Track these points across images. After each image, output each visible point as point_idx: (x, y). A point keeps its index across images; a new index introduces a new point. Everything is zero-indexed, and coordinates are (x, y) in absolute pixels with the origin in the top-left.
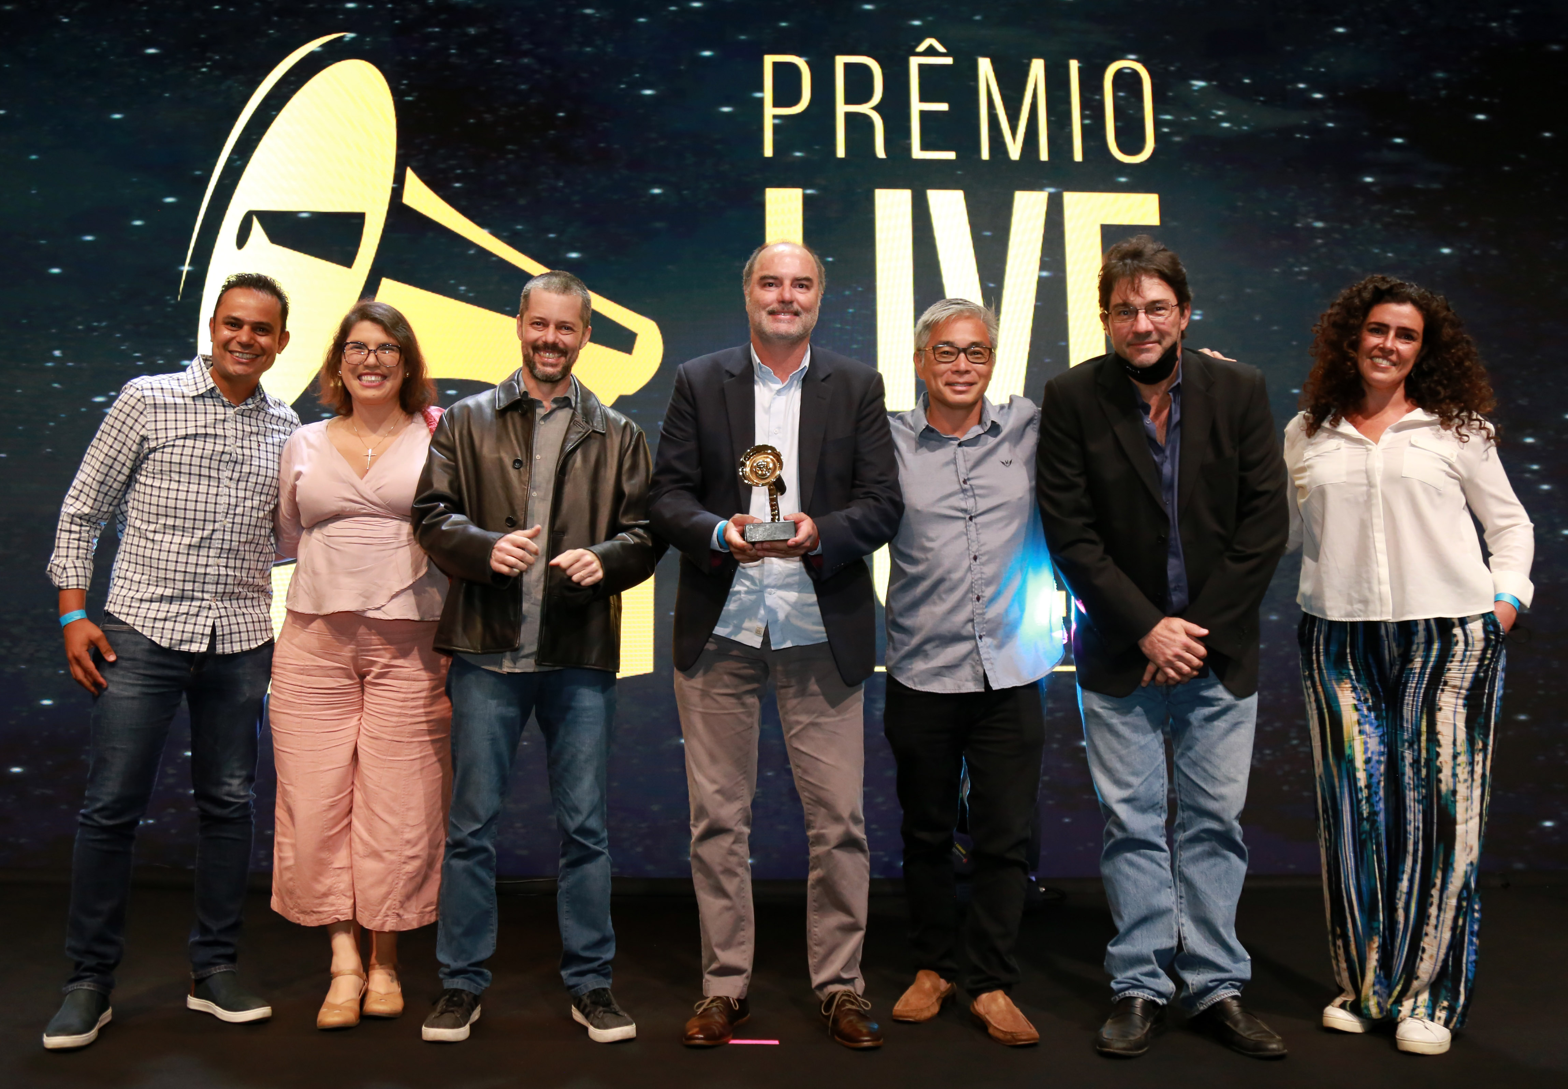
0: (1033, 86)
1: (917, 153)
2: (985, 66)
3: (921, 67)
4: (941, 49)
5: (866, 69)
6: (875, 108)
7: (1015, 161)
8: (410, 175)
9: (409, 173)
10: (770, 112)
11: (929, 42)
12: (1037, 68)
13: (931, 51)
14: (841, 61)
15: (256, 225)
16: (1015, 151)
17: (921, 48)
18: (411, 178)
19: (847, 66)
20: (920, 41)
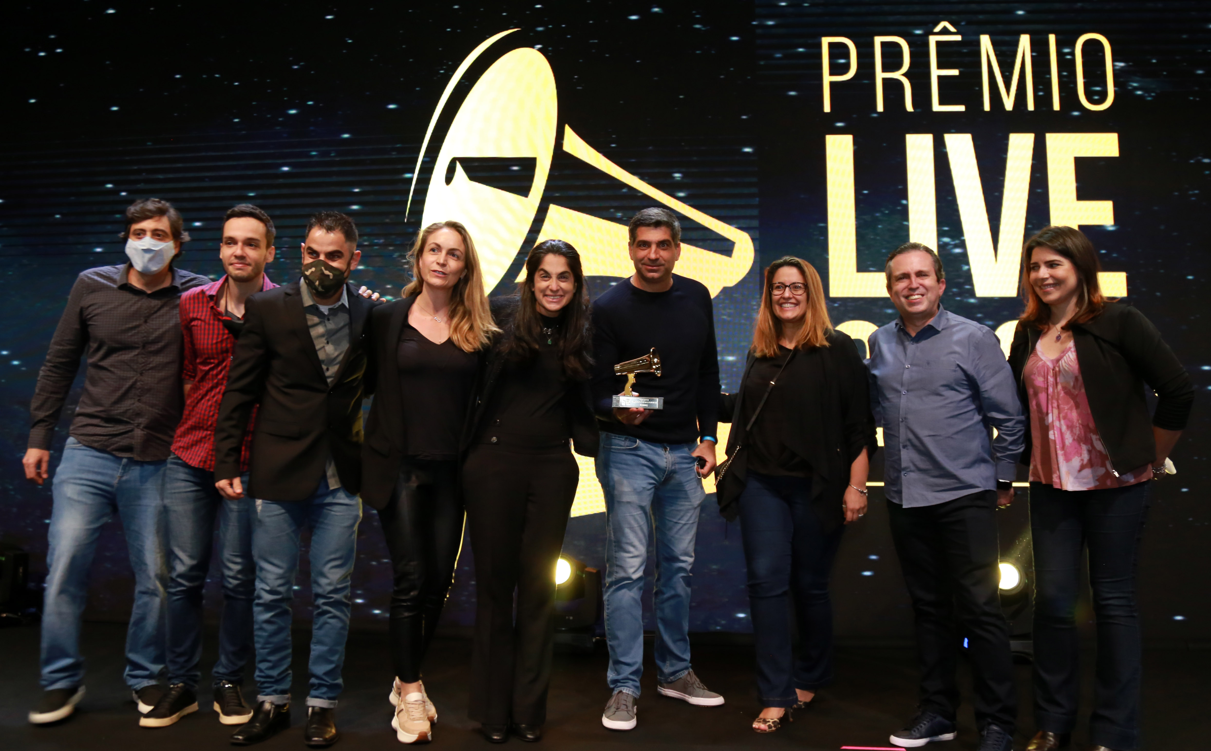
0: (1022, 55)
1: (936, 107)
2: (985, 41)
3: (938, 43)
4: (952, 29)
5: (897, 45)
6: (904, 75)
7: (1009, 112)
8: (568, 130)
9: (567, 129)
10: (827, 79)
11: (944, 24)
12: (1025, 41)
13: (945, 32)
14: (878, 40)
15: (459, 167)
16: (1009, 104)
17: (938, 29)
18: (569, 131)
19: (883, 44)
20: (936, 24)
